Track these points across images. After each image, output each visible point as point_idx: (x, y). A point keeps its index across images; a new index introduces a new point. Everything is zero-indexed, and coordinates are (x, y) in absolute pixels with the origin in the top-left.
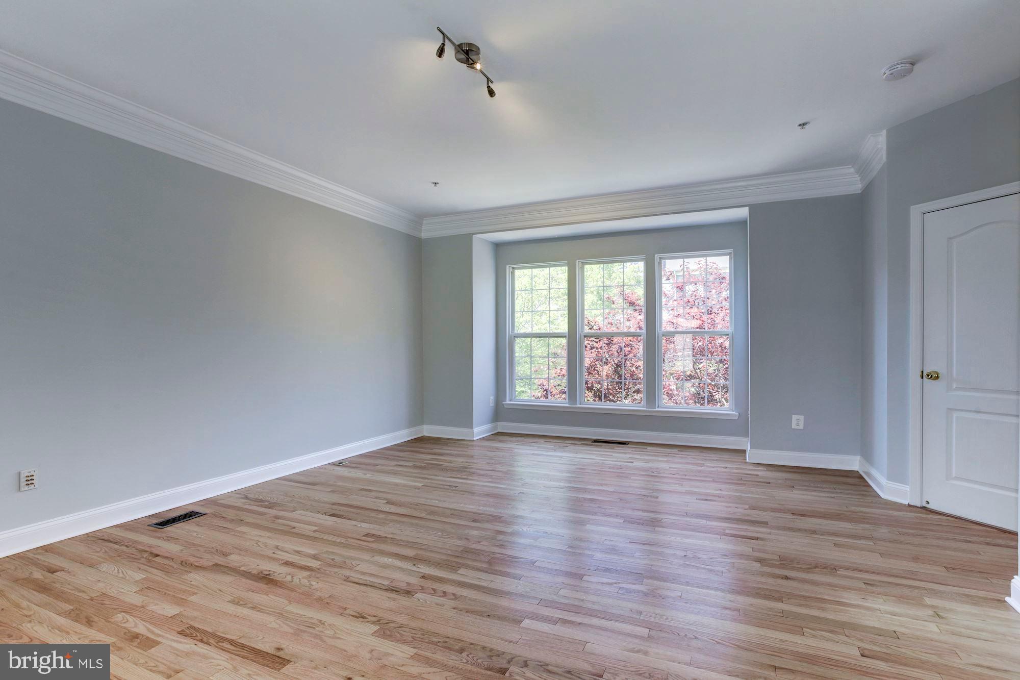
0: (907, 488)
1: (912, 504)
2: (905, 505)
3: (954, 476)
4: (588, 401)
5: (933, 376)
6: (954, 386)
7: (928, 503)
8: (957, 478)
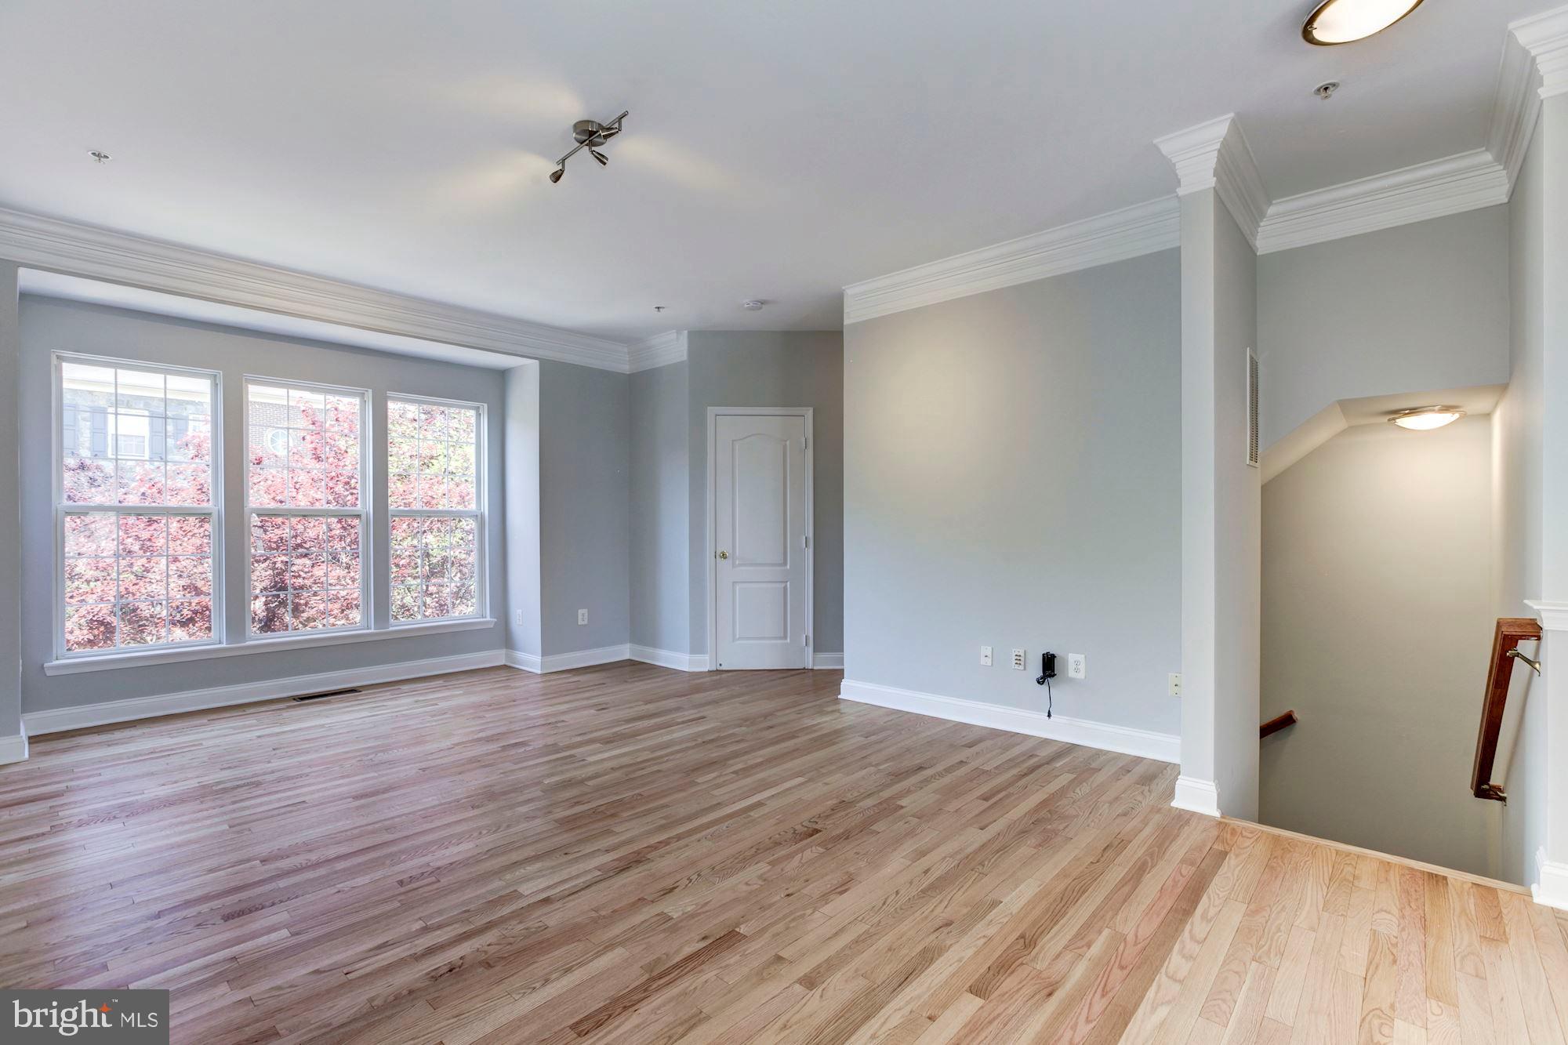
0: (707, 657)
1: (711, 669)
2: (705, 672)
3: (738, 636)
4: (255, 638)
5: (724, 556)
6: (737, 563)
7: (721, 665)
8: (739, 639)
